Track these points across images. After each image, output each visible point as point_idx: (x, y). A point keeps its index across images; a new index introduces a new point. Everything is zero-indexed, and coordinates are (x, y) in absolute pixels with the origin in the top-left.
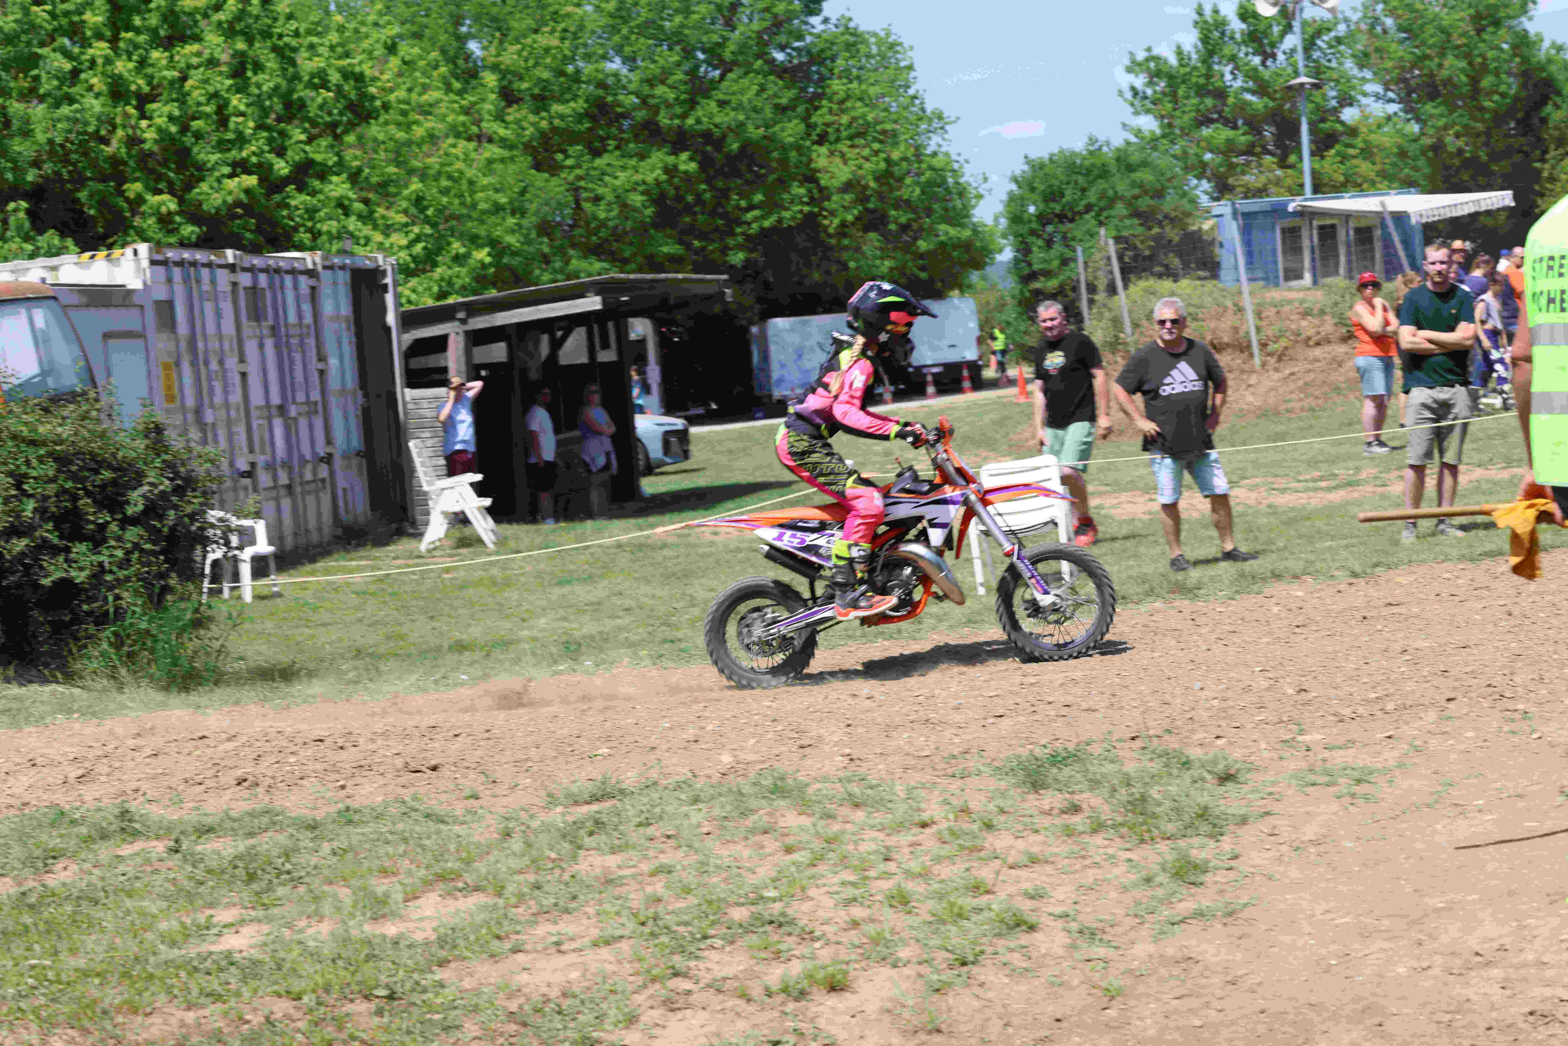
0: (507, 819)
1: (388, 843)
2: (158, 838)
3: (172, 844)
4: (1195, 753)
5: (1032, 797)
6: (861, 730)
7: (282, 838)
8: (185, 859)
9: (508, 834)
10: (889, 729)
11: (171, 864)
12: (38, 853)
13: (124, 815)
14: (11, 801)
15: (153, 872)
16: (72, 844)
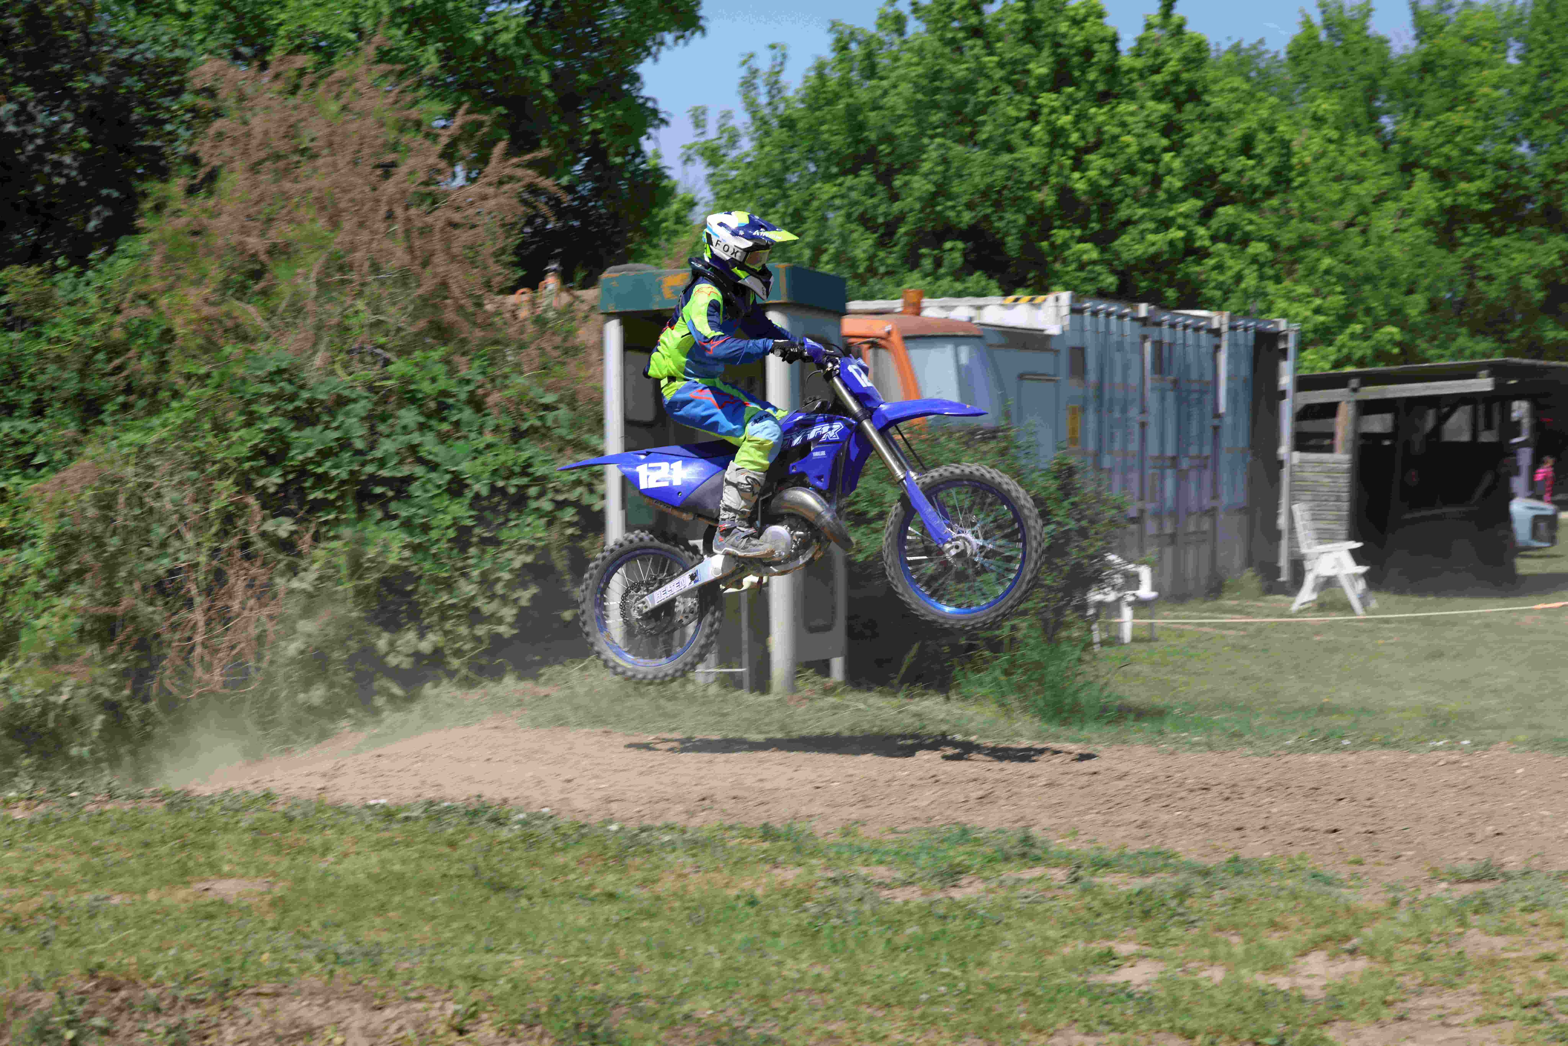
0: (1393, 888)
1: (1277, 897)
2: (1058, 866)
3: (1071, 873)
7: (1176, 881)
8: (1083, 890)
11: (1070, 892)
12: (946, 866)
13: (1027, 841)
14: (917, 814)
15: (1053, 898)
16: (977, 862)
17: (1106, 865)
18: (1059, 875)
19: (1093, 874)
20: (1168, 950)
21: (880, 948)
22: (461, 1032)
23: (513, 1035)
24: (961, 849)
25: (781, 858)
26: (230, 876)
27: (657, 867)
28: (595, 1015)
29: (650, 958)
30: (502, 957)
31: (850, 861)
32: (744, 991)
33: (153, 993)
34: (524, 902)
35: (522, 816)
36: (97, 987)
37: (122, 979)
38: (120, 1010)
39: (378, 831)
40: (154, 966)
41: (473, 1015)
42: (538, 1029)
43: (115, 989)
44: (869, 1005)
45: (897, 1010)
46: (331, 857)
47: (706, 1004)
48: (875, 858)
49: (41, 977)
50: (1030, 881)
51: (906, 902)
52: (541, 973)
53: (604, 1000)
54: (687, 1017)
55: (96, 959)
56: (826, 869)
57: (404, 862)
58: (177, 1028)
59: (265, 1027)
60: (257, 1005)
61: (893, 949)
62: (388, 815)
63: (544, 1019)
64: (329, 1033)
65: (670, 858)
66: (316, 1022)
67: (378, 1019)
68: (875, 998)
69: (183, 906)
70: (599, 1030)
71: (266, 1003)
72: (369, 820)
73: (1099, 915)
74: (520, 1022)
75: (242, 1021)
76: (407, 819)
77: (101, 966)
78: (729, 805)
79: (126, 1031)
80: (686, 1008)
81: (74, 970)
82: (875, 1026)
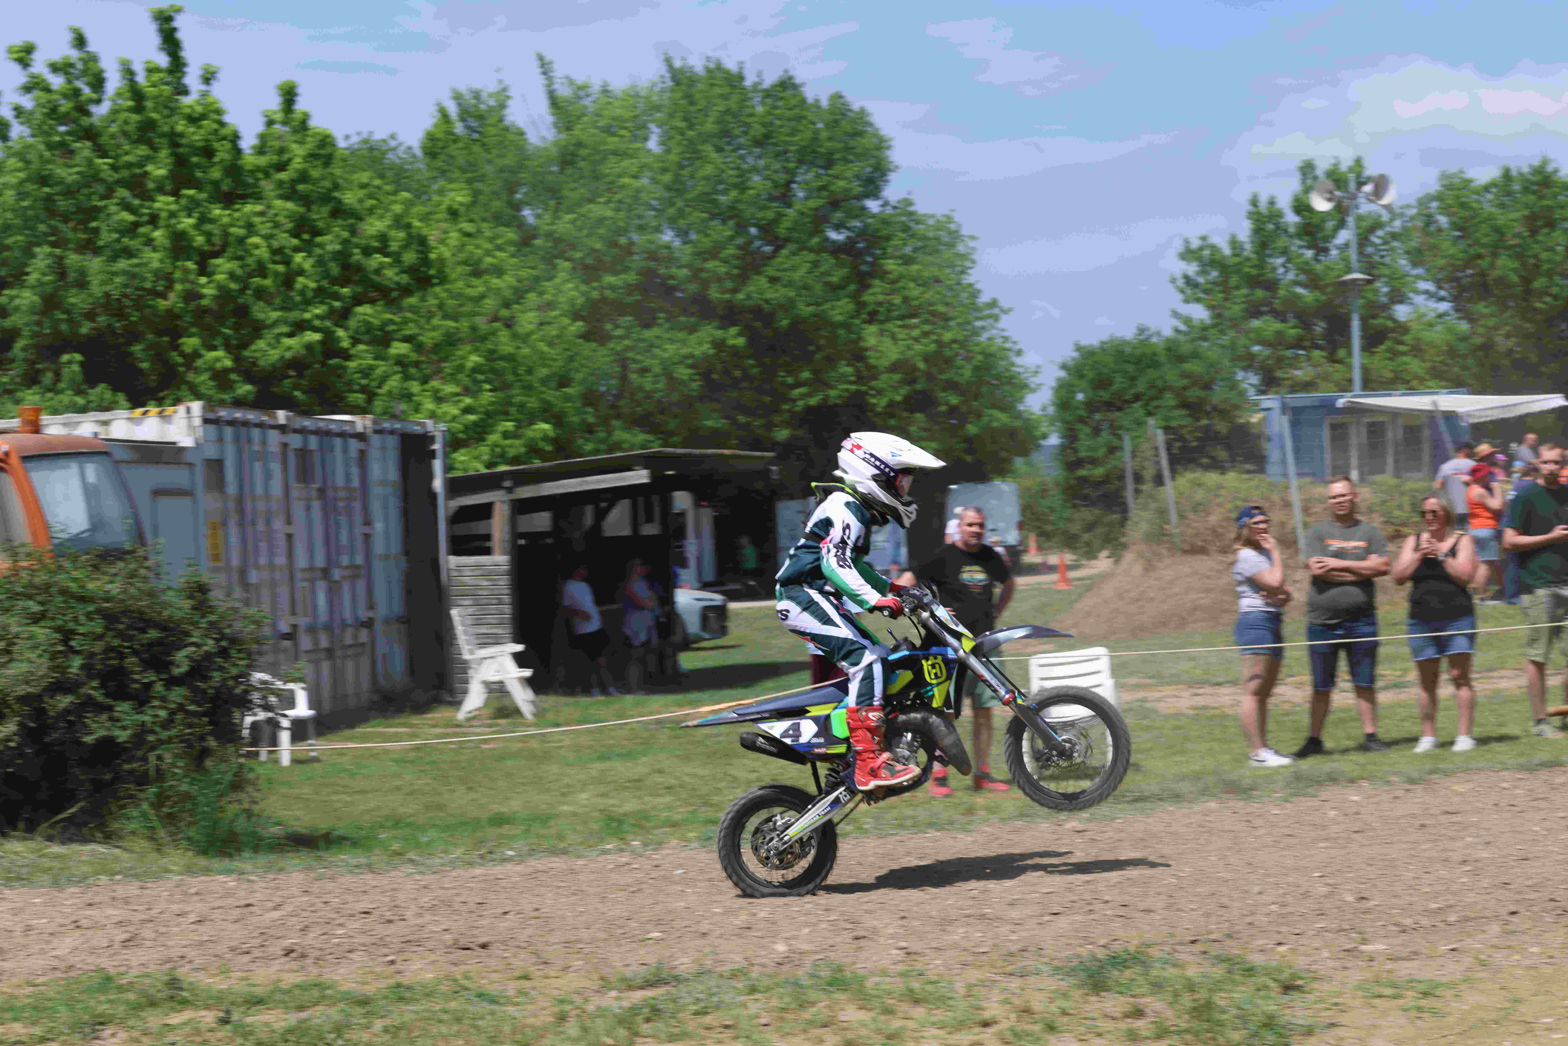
0: (562, 1002)
1: (440, 1021)
2: (207, 1008)
3: (221, 1014)
4: (1257, 959)
5: (1093, 999)
6: (916, 923)
7: (334, 1013)
8: (235, 1031)
9: (562, 1018)
10: (945, 923)
11: (220, 1035)
12: (86, 1018)
13: (174, 983)
14: (56, 963)
16: (121, 1009)
17: (260, 1002)
18: (209, 1017)
19: (245, 1013)
24: (103, 998)
48: (9, 1015)
50: (178, 1026)
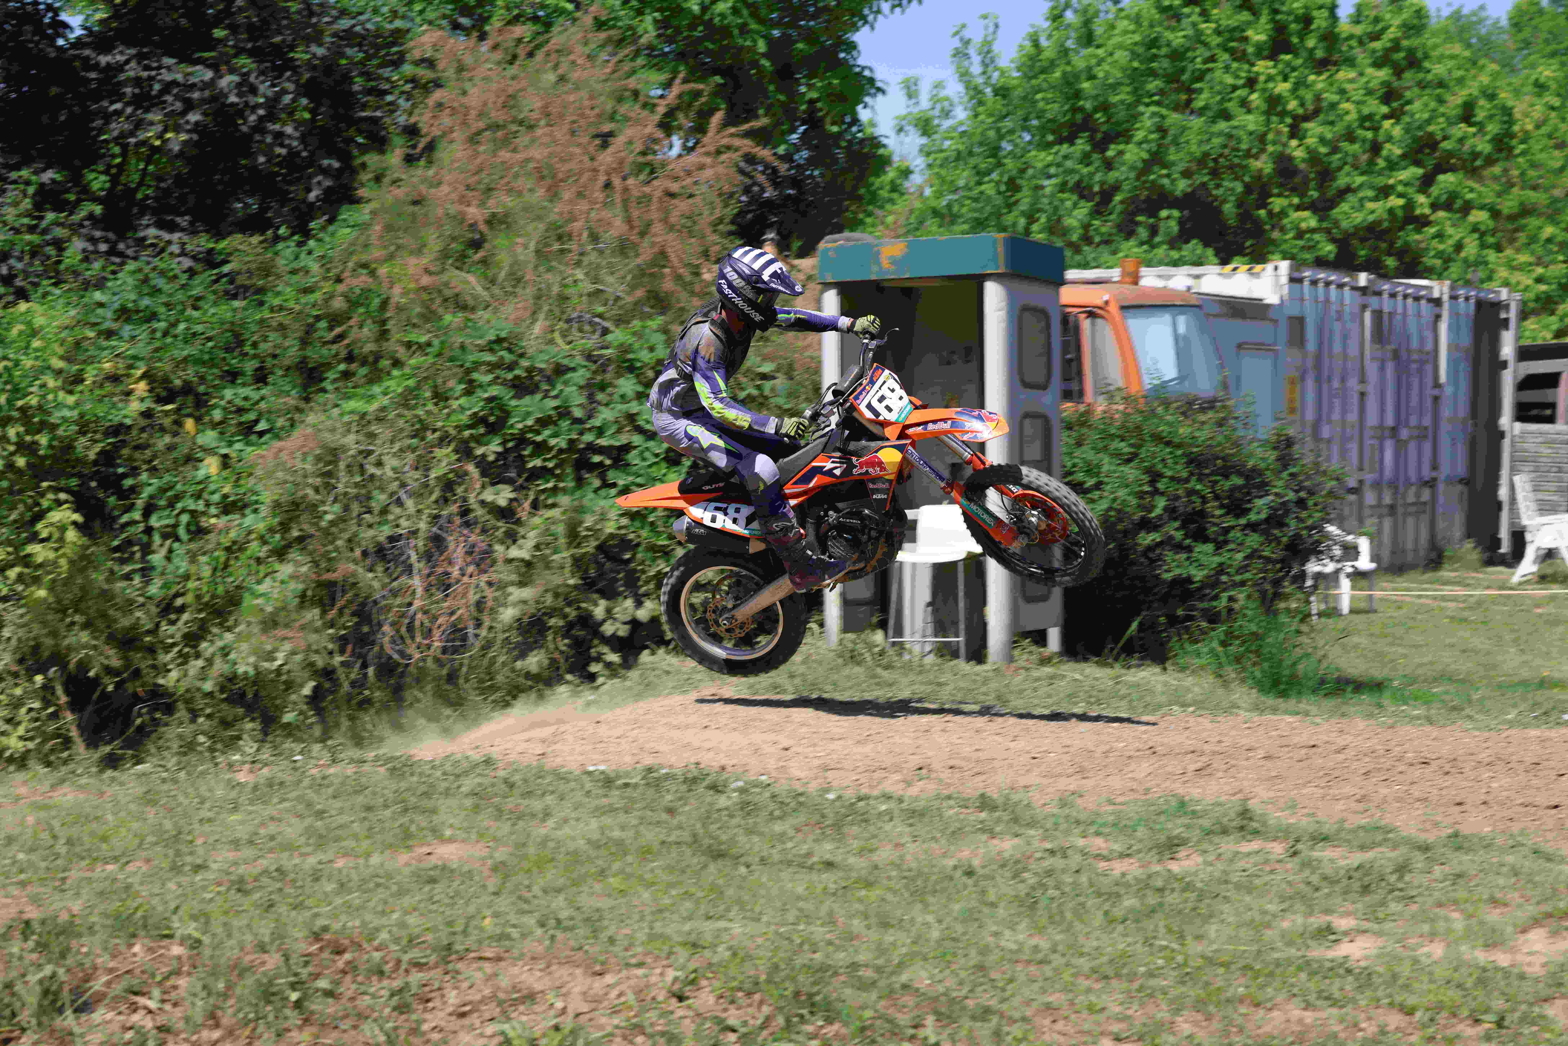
1: (1498, 874)
2: (1277, 840)
3: (1289, 847)
7: (1396, 856)
8: (1302, 864)
11: (1289, 866)
12: (1164, 838)
13: (1245, 814)
14: (1135, 786)
15: (1272, 872)
16: (1195, 834)
17: (1325, 839)
18: (1278, 849)
19: (1312, 848)
20: (1388, 926)
21: (1098, 919)
22: (681, 999)
23: (732, 1002)
24: (1179, 821)
25: (998, 829)
26: (451, 840)
27: (874, 836)
28: (814, 983)
29: (868, 927)
30: (722, 924)
31: (1067, 832)
32: (963, 961)
33: (377, 955)
34: (743, 870)
35: (740, 784)
36: (321, 949)
37: (346, 942)
38: (344, 972)
39: (597, 797)
40: (377, 930)
41: (693, 982)
42: (757, 997)
43: (339, 952)
44: (1087, 978)
45: (1115, 983)
46: (551, 823)
47: (924, 974)
48: (1092, 829)
49: (267, 939)
50: (1249, 854)
51: (1123, 875)
52: (760, 941)
53: (823, 968)
54: (905, 987)
55: (321, 922)
56: (1044, 839)
57: (623, 828)
58: (401, 991)
59: (487, 992)
60: (480, 969)
61: (1110, 921)
62: (607, 781)
63: (763, 986)
64: (551, 997)
65: (888, 827)
66: (538, 987)
67: (598, 985)
68: (1094, 971)
69: (406, 871)
70: (818, 998)
71: (488, 967)
72: (588, 786)
73: (1317, 889)
74: (740, 989)
75: (465, 985)
76: (626, 785)
77: (325, 929)
78: (946, 775)
79: (350, 993)
80: (904, 978)
81: (299, 933)
82: (1093, 998)
